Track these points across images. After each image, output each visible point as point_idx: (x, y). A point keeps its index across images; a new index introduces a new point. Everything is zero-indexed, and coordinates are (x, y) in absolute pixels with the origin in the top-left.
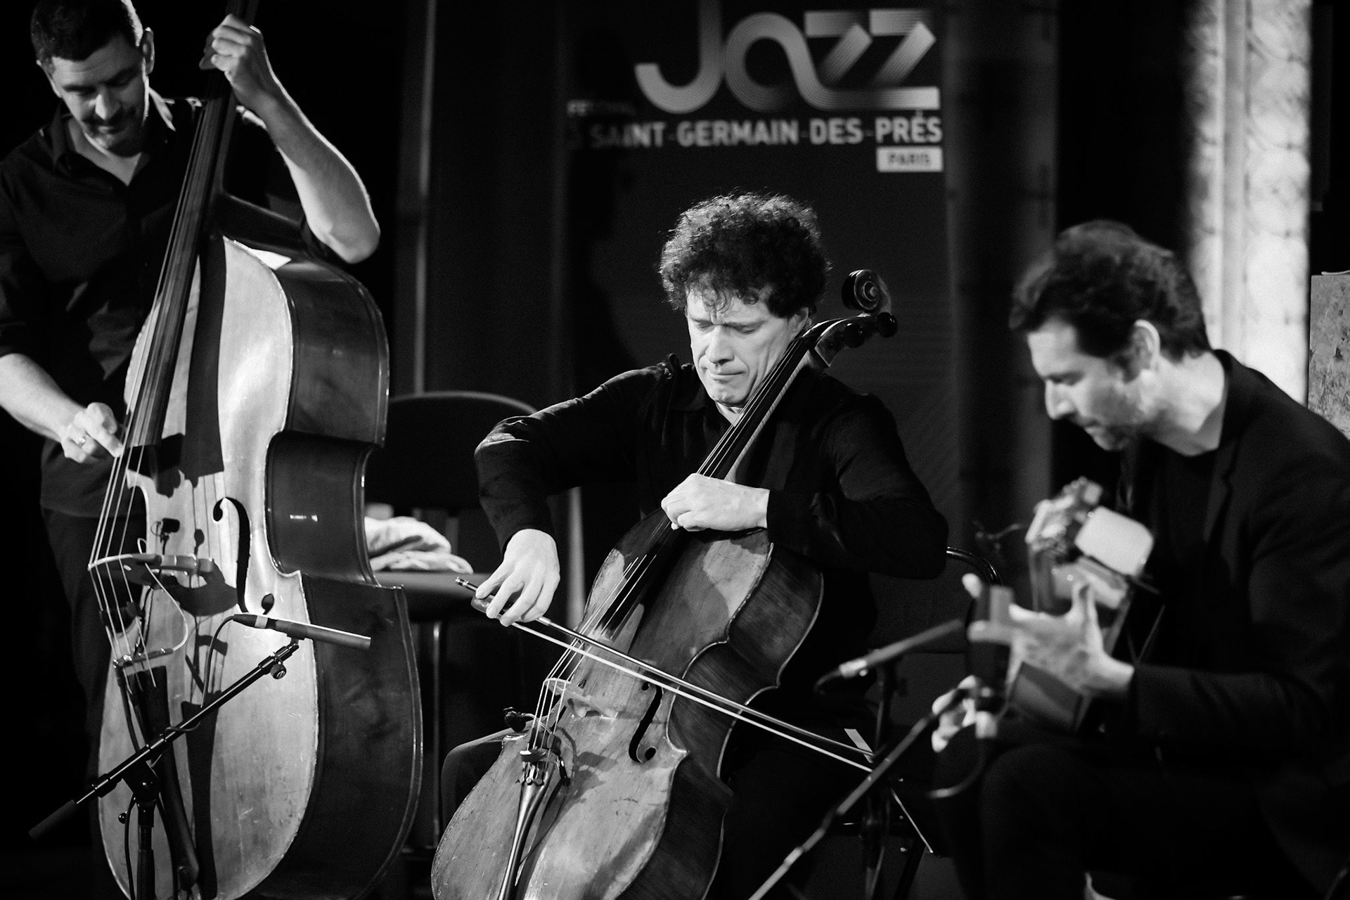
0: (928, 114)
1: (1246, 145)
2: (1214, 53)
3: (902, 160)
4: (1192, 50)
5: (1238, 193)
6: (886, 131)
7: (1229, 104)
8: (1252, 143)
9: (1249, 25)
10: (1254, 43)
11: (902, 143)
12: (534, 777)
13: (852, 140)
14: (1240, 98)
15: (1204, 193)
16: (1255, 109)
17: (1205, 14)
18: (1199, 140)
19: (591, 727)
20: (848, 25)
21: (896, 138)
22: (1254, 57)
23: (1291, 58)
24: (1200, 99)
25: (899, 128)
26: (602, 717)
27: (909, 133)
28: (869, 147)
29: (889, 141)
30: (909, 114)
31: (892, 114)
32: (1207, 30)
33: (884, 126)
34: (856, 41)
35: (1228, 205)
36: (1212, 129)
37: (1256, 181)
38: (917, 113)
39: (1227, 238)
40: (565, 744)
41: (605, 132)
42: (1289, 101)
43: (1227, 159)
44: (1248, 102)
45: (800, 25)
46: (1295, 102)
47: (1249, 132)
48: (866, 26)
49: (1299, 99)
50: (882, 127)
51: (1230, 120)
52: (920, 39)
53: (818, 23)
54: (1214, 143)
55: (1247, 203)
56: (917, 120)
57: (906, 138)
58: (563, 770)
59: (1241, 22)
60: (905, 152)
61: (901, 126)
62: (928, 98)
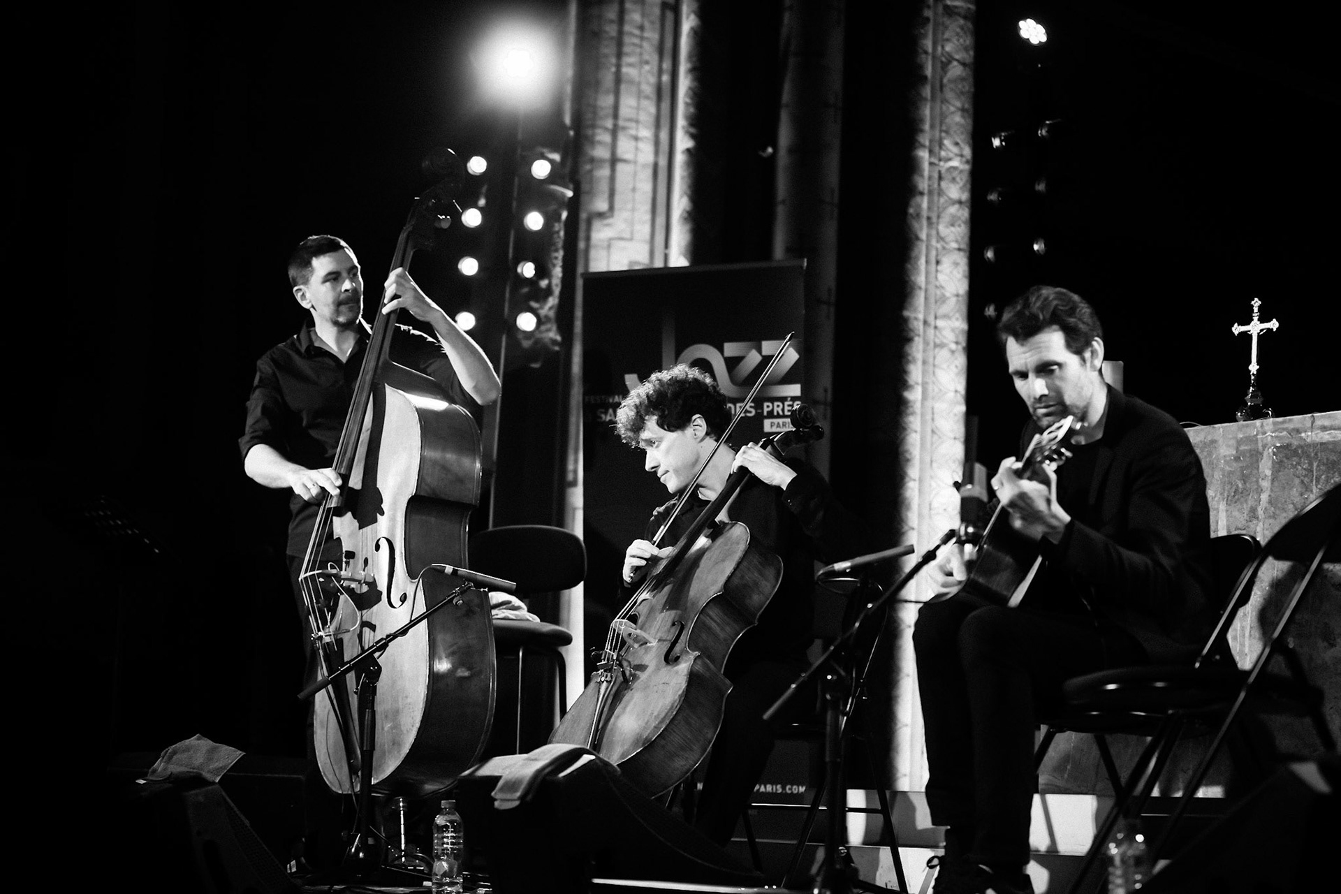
0: (794, 399)
1: (930, 486)
2: (916, 432)
3: (778, 426)
4: (904, 429)
5: (925, 511)
6: (770, 408)
7: (922, 461)
8: (934, 484)
9: (933, 419)
10: (935, 430)
11: (778, 416)
12: (606, 677)
13: (749, 415)
14: (928, 459)
15: (908, 508)
16: (935, 465)
17: (911, 409)
18: (907, 479)
19: (642, 650)
20: (750, 350)
21: (775, 413)
22: (936, 437)
23: (955, 438)
24: (908, 456)
25: (777, 407)
26: (648, 645)
27: (783, 410)
28: (759, 418)
29: (771, 415)
30: (783, 400)
31: (773, 400)
32: (911, 418)
33: (768, 406)
34: (754, 358)
35: (920, 516)
36: (913, 472)
37: (935, 505)
38: (789, 399)
39: (920, 534)
40: (625, 664)
41: (606, 413)
42: (954, 462)
43: (920, 491)
44: (932, 461)
45: (722, 351)
46: (957, 463)
47: (932, 477)
48: (760, 351)
49: (959, 463)
50: (767, 407)
51: (921, 470)
52: (791, 356)
53: (731, 349)
54: (914, 480)
55: (930, 517)
56: (786, 403)
57: (781, 413)
58: (623, 673)
59: (929, 417)
60: (781, 421)
61: (778, 406)
62: (795, 390)
